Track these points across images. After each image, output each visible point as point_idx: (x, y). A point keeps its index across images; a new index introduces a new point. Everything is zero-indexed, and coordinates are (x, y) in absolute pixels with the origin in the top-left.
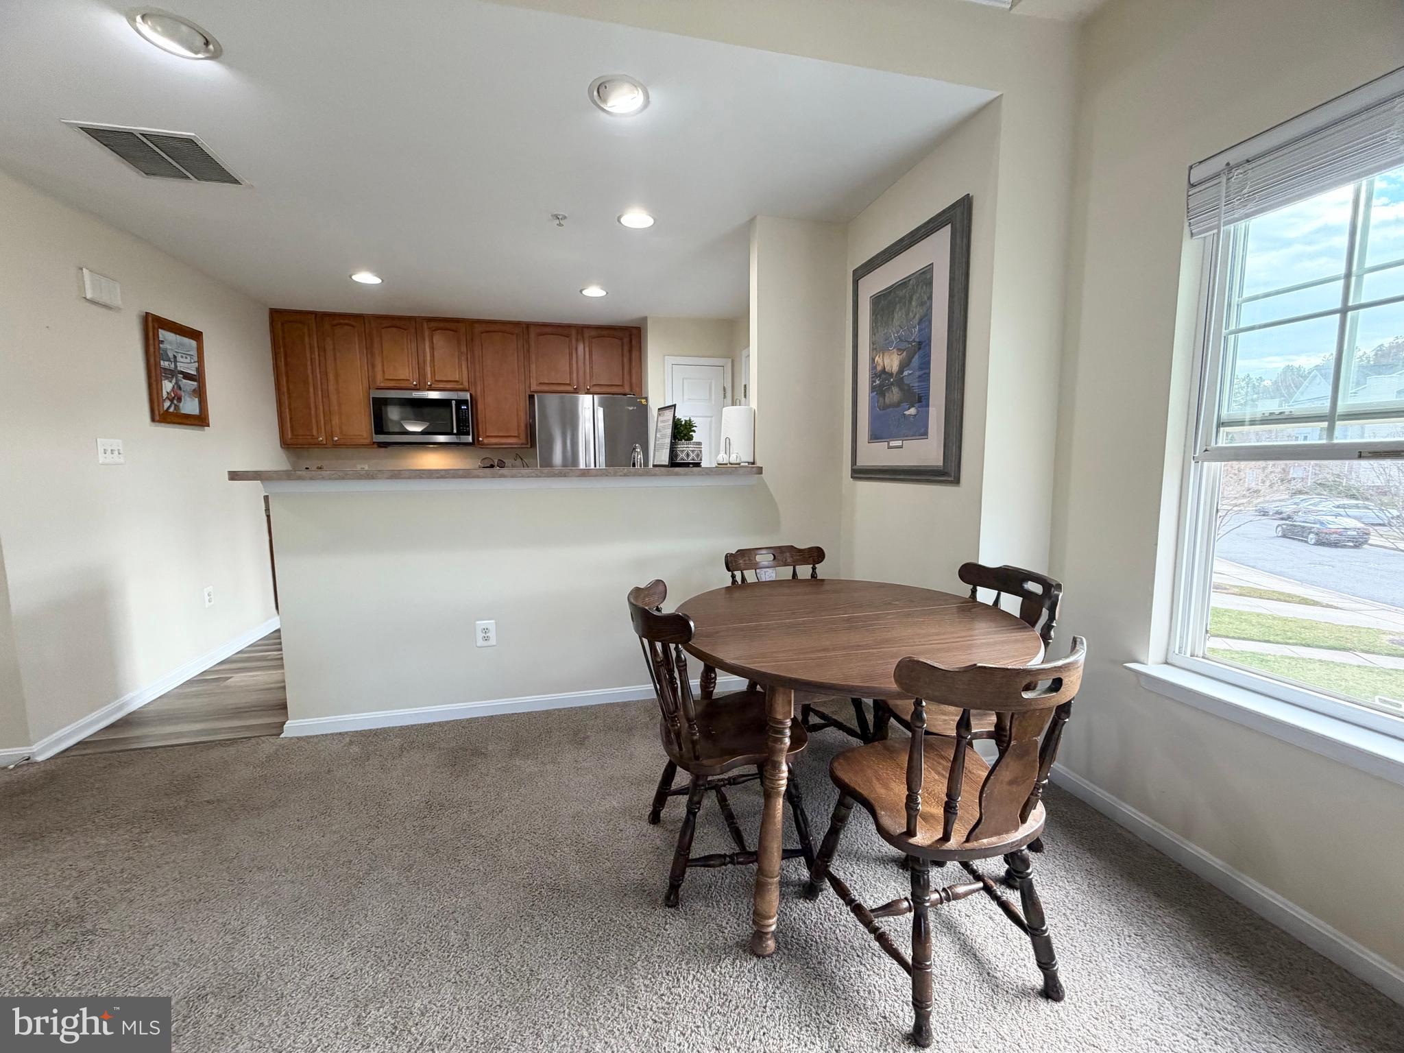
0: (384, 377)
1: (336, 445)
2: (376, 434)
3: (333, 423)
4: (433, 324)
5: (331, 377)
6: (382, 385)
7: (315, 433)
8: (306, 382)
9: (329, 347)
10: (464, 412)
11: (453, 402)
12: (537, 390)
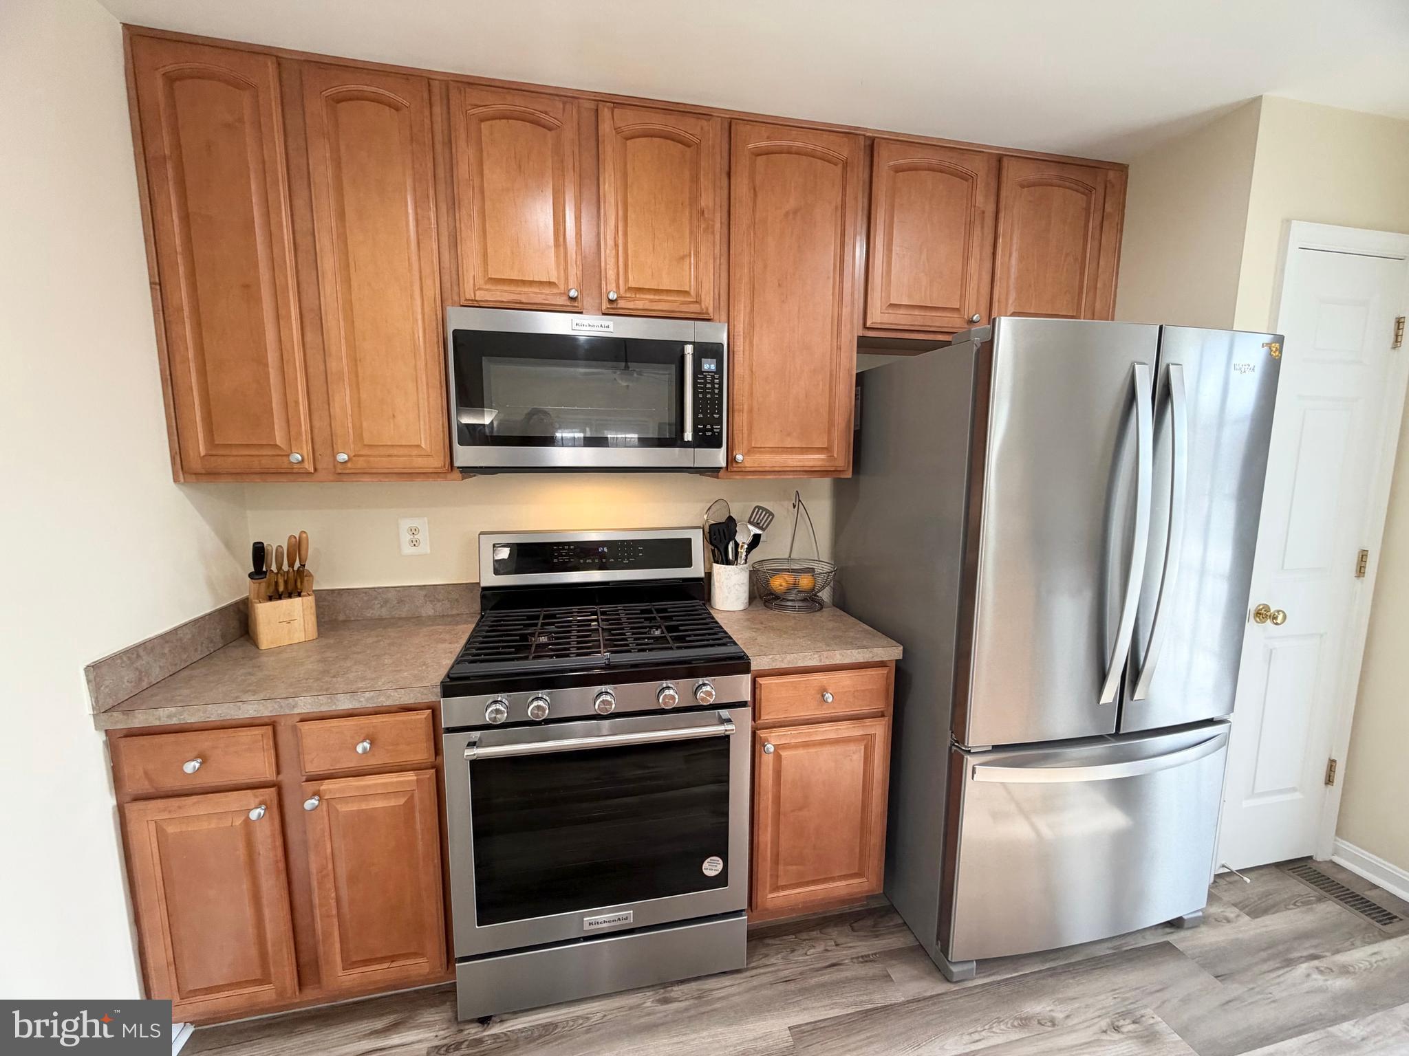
0: (486, 271)
1: (342, 474)
2: (461, 443)
3: (336, 409)
4: (629, 121)
5: (328, 263)
6: (480, 295)
7: (279, 439)
8: (250, 291)
9: (322, 173)
10: (709, 379)
11: (689, 349)
12: (881, 323)
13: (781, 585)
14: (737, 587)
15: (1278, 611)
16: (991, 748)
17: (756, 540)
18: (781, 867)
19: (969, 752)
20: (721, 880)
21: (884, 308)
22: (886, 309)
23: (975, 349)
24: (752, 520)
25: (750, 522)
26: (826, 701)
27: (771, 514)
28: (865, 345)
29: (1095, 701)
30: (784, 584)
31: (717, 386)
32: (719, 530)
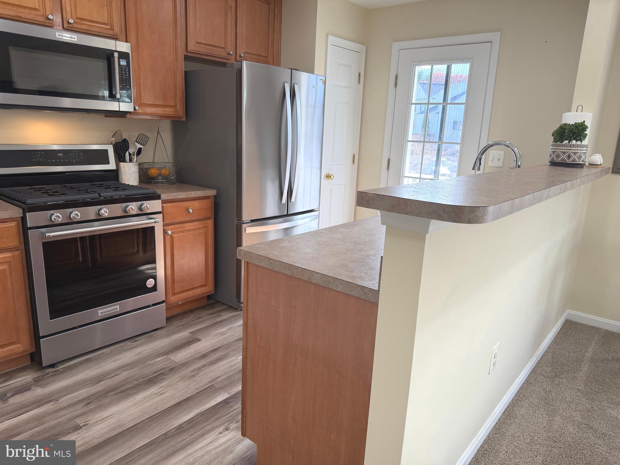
10: (124, 69)
11: (116, 55)
12: (194, 50)
13: (155, 173)
14: (134, 173)
15: (332, 175)
16: (250, 221)
17: (139, 151)
18: (176, 285)
19: (243, 223)
20: (154, 288)
21: (195, 43)
22: (195, 44)
23: (235, 71)
24: (137, 141)
25: (136, 142)
26: (190, 212)
27: (148, 137)
28: (187, 58)
29: (280, 203)
30: (156, 172)
31: (127, 73)
32: (120, 145)
